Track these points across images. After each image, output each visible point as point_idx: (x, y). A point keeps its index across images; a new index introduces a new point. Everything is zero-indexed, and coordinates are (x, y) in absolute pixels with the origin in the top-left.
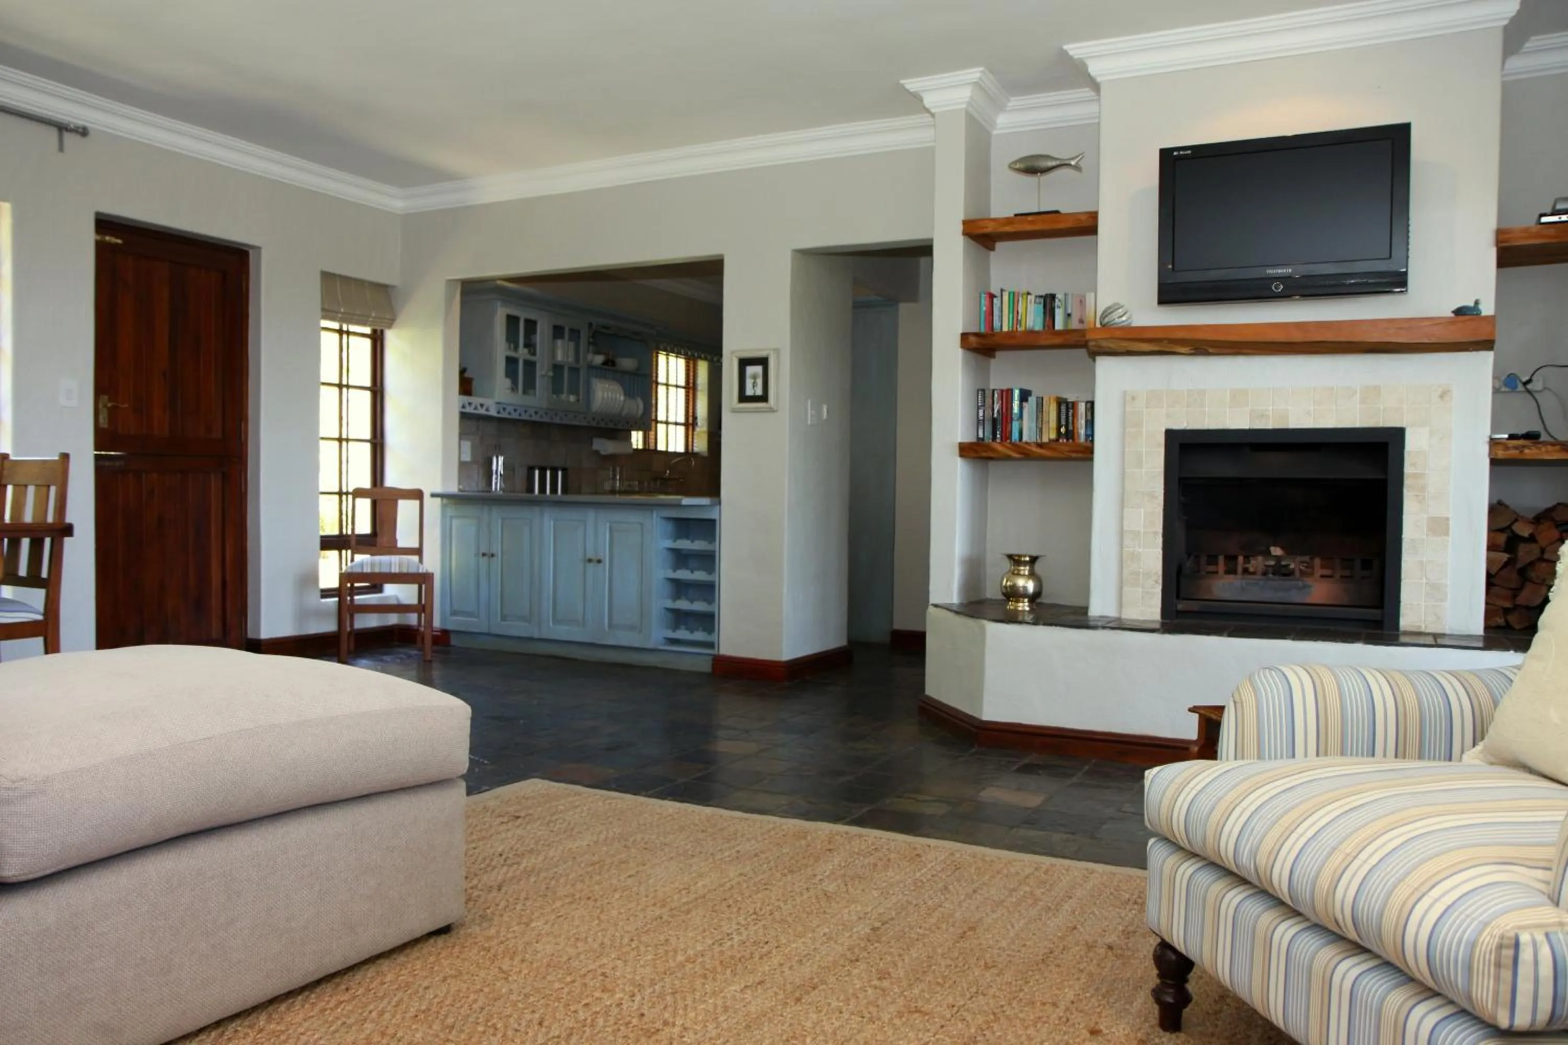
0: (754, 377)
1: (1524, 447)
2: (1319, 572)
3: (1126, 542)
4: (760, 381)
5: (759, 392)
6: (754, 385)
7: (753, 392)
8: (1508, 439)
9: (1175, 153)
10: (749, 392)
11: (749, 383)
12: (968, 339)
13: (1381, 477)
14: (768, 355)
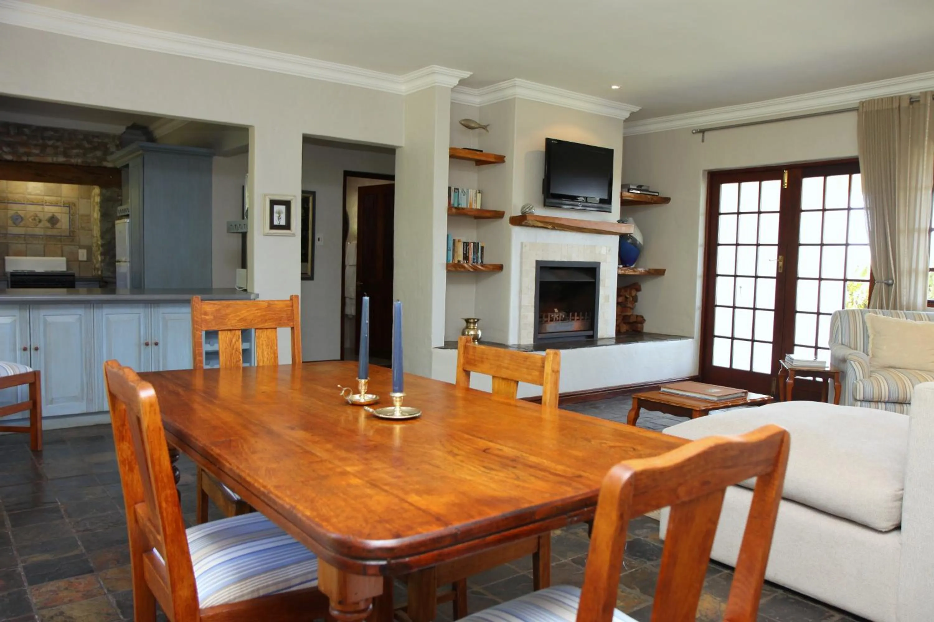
0: (279, 213)
1: (626, 270)
2: (576, 318)
3: (522, 310)
4: (283, 216)
5: (283, 222)
6: (279, 218)
7: (278, 222)
8: (622, 267)
9: (553, 141)
10: (276, 223)
11: (276, 216)
12: (451, 209)
13: (593, 280)
14: (292, 199)
